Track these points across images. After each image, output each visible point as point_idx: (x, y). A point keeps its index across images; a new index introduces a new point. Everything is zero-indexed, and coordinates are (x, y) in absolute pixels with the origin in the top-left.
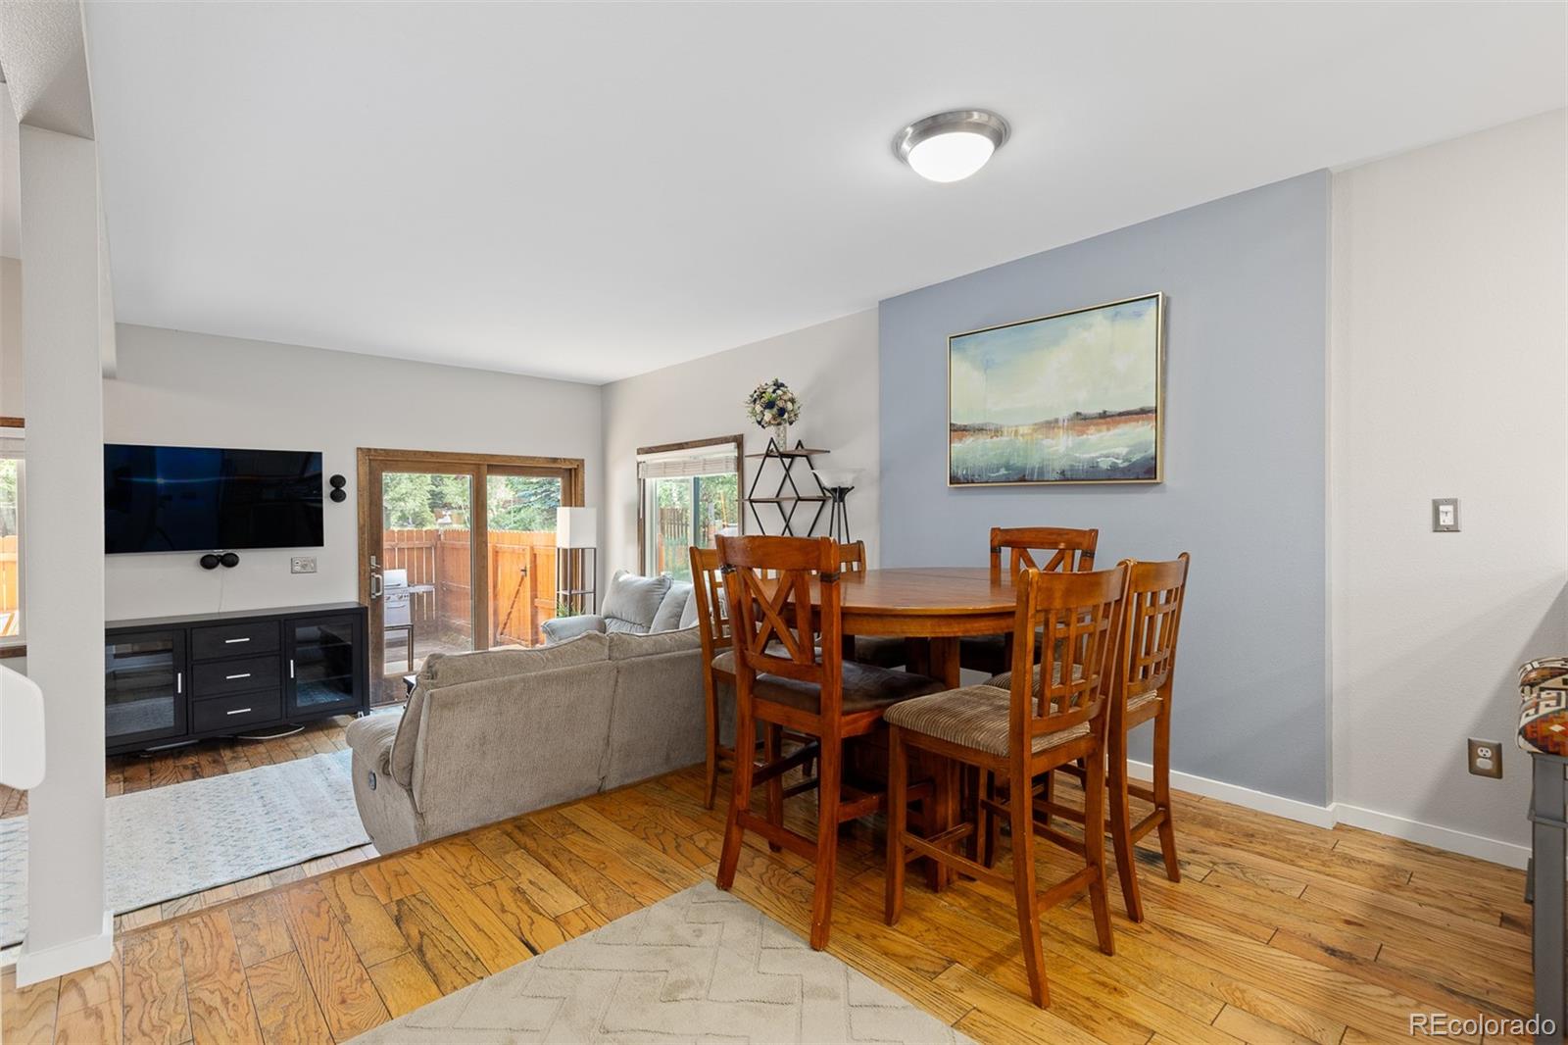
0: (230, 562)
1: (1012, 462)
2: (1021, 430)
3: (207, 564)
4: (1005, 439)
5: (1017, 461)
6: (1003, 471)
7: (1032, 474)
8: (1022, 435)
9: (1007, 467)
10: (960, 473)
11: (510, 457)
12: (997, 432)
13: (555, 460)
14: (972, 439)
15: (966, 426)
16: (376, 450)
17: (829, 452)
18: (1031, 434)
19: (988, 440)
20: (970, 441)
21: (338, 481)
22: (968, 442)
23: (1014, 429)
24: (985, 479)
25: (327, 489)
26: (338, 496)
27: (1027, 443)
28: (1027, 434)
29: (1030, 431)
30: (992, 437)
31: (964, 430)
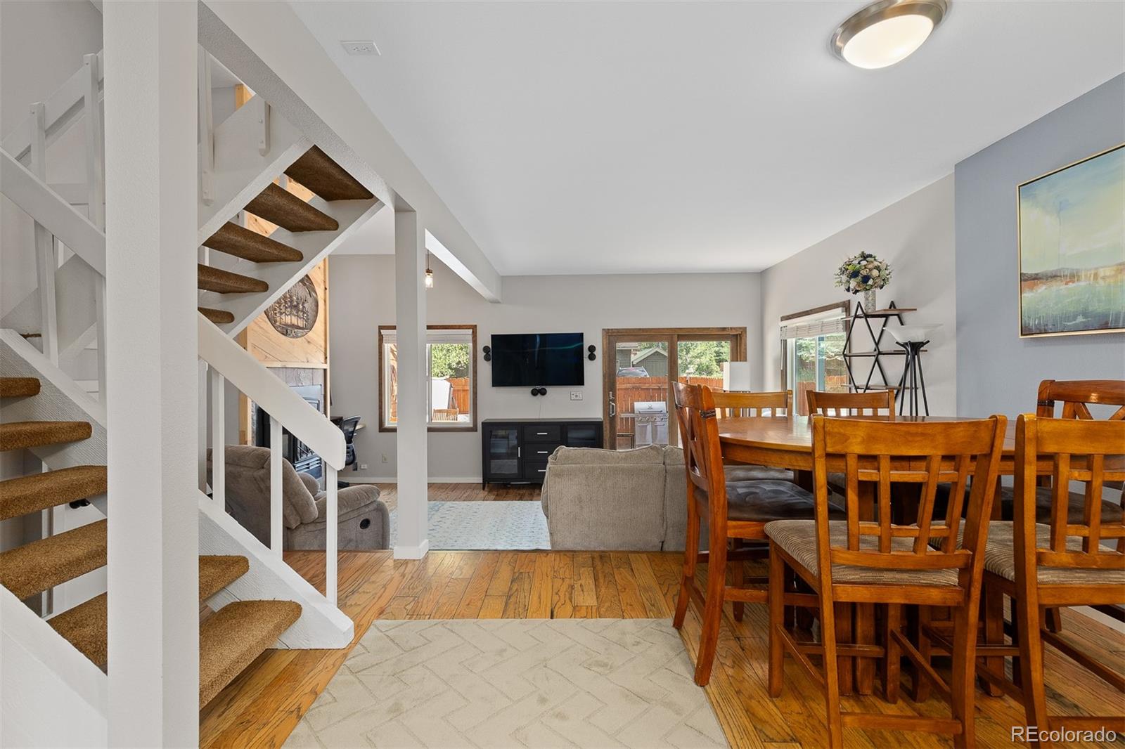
0: (543, 393)
1: (1091, 309)
2: (1102, 273)
3: (534, 393)
4: (1083, 284)
5: (1097, 307)
6: (1080, 319)
7: (1117, 320)
8: (1103, 278)
9: (1085, 314)
10: (1032, 323)
11: (692, 329)
12: (1073, 277)
13: (724, 329)
14: (1044, 287)
15: (1037, 274)
16: (612, 329)
17: (915, 310)
18: (1115, 276)
19: (1063, 287)
20: (1042, 289)
21: (592, 349)
22: (1039, 291)
23: (1093, 272)
24: (1059, 329)
25: (586, 353)
26: (592, 357)
27: (1109, 285)
28: (1109, 277)
29: (1113, 273)
30: (1067, 284)
31: (1034, 279)
